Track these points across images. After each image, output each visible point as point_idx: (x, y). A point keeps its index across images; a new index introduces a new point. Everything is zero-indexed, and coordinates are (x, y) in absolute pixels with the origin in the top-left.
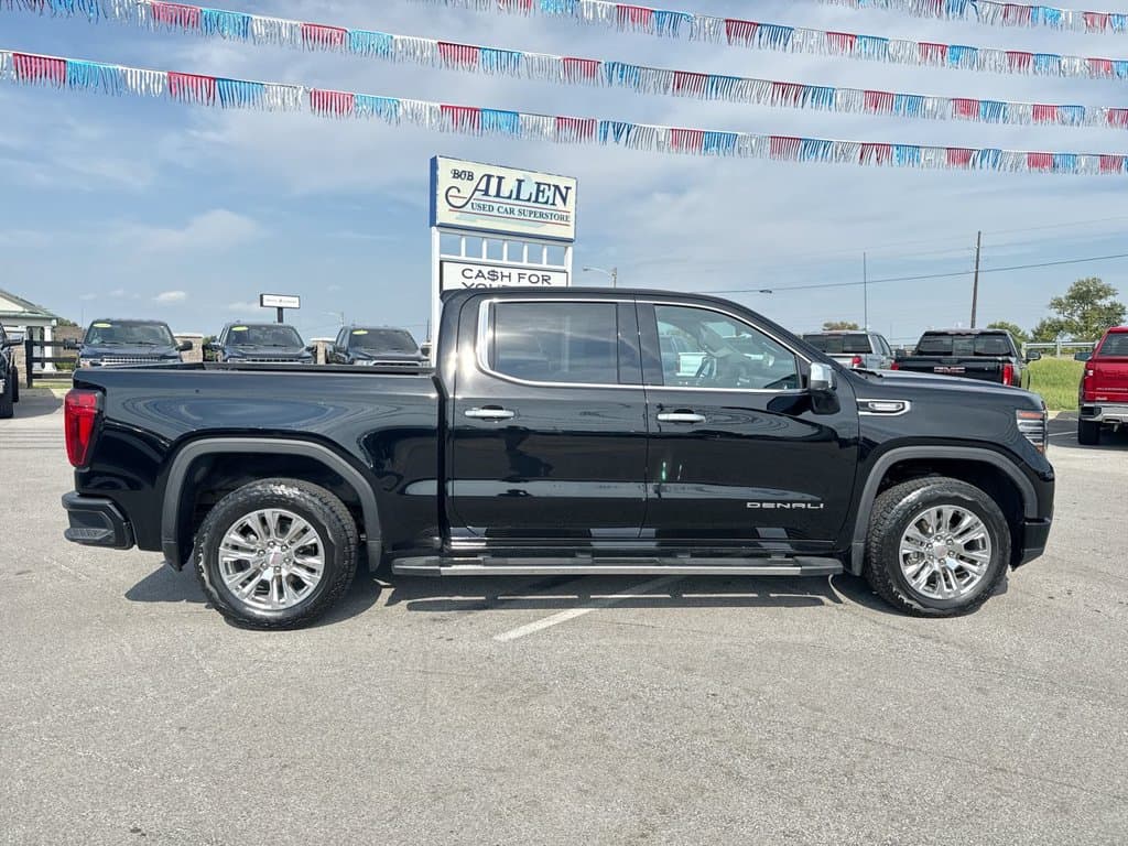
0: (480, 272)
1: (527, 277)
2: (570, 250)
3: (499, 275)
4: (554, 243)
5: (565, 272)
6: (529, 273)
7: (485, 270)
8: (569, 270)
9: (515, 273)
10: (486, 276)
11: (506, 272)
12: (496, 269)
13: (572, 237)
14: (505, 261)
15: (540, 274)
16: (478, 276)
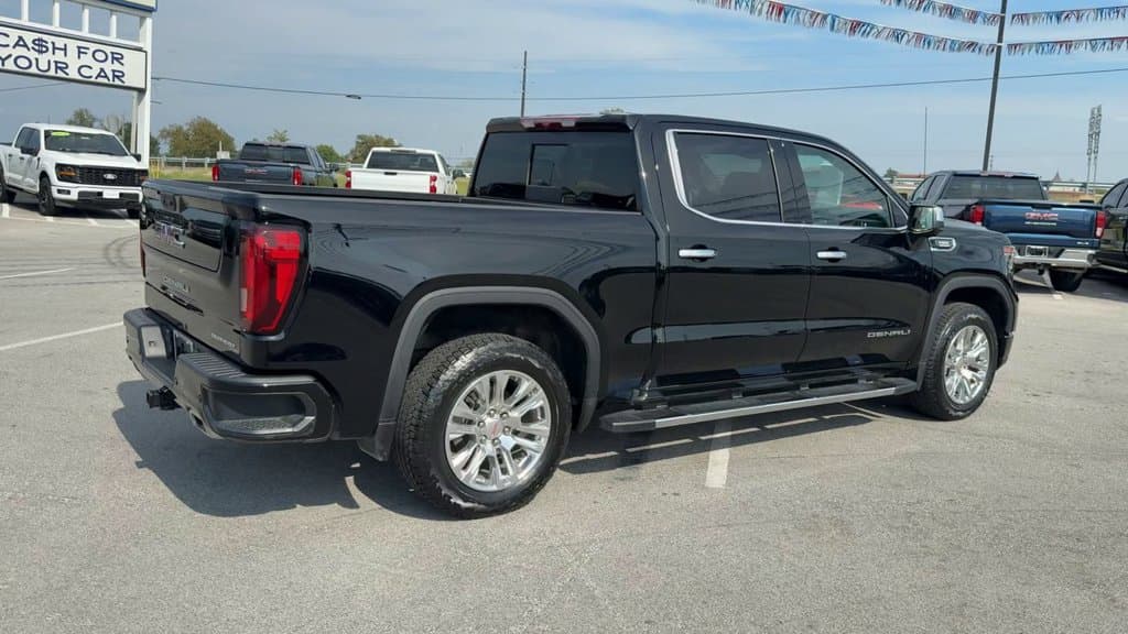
0: (21, 38)
1: (90, 52)
2: (149, 22)
3: (50, 46)
4: (127, 10)
5: (140, 50)
6: (93, 47)
7: (29, 37)
8: (148, 48)
9: (72, 45)
10: (30, 45)
11: (60, 42)
12: (45, 37)
13: (153, 5)
14: (56, 27)
15: (109, 50)
16: (17, 44)
